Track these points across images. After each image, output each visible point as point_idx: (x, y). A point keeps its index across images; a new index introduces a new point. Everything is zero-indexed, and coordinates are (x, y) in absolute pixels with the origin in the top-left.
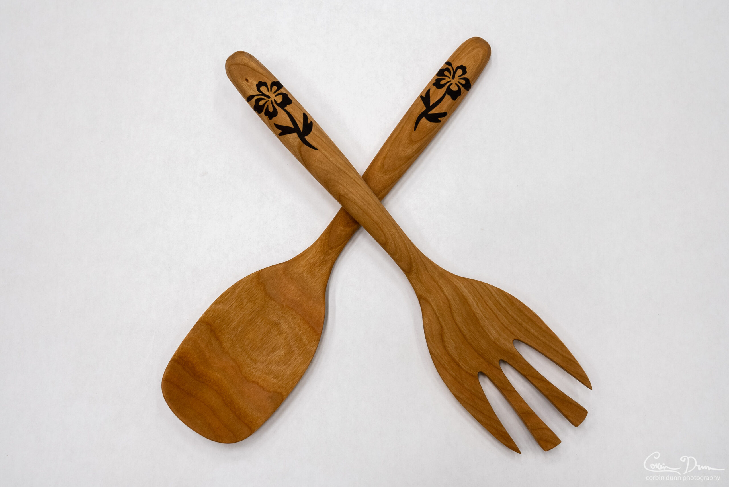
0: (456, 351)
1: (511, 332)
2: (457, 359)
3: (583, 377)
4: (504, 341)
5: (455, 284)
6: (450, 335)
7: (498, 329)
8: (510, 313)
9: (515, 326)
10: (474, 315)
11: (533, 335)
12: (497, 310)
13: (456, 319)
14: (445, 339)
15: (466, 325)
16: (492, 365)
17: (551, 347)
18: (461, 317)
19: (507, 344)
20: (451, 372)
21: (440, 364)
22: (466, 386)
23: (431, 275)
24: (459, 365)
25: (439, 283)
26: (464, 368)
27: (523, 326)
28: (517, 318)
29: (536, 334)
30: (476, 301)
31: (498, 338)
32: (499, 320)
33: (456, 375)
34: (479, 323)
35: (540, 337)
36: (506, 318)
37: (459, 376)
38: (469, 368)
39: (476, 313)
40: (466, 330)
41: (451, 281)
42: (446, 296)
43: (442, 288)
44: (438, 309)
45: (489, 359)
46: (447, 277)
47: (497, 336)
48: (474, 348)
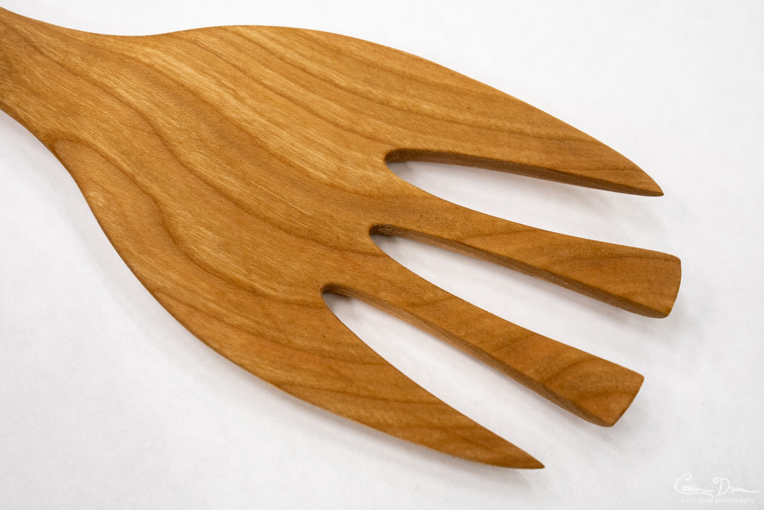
0: (229, 252)
1: (368, 138)
2: (241, 277)
3: (623, 170)
4: (359, 172)
5: (144, 60)
6: (189, 215)
7: (329, 143)
8: (343, 84)
9: (372, 113)
10: (240, 129)
11: (433, 117)
12: (301, 91)
13: (191, 161)
14: (181, 231)
15: (229, 168)
16: (353, 252)
17: (499, 129)
18: (202, 151)
19: (371, 174)
20: (238, 320)
21: (192, 310)
22: (299, 342)
23: (58, 63)
24: (254, 292)
25: (95, 77)
26: (274, 293)
27: (395, 104)
28: (368, 88)
29: (440, 111)
30: (229, 88)
31: (339, 168)
32: (321, 117)
33: (258, 323)
34: (264, 148)
35: (454, 114)
36: (335, 101)
37: (267, 322)
38: (287, 288)
39: (243, 123)
40: (233, 181)
41: (130, 58)
42: (129, 105)
43: (107, 86)
44: (123, 153)
45: (338, 237)
46: (111, 52)
47: (332, 164)
48: (280, 227)
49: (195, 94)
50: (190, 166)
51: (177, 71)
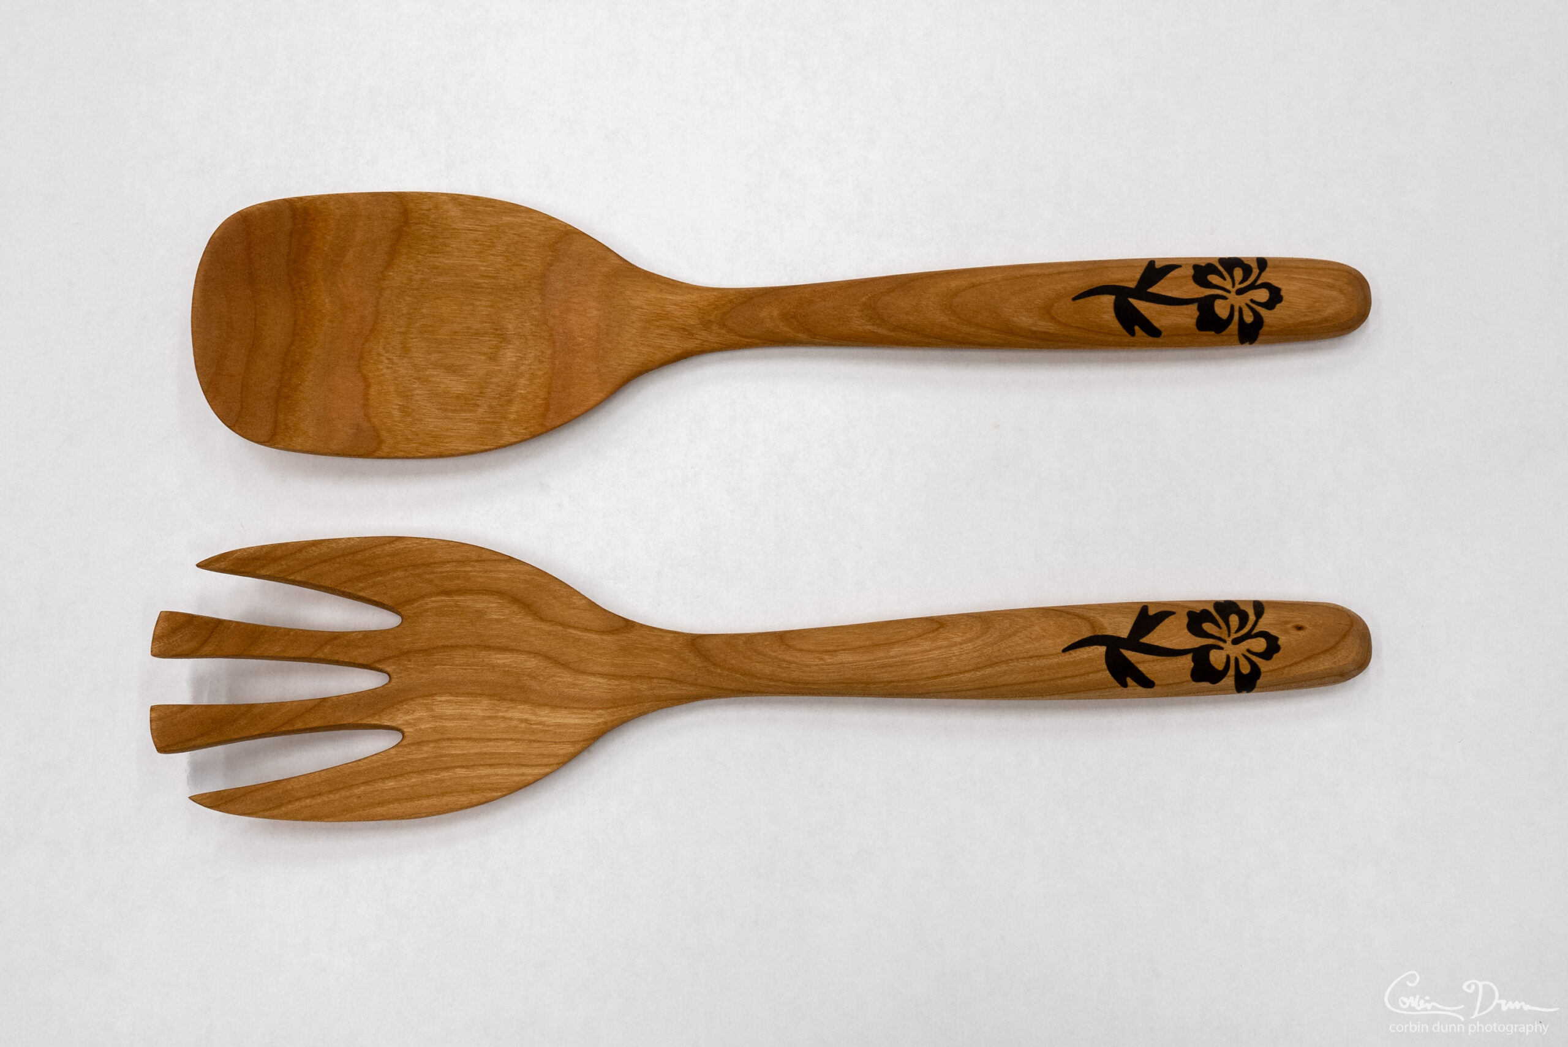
0: (476, 611)
1: (423, 742)
2: (462, 598)
3: (226, 801)
4: (417, 715)
5: (600, 711)
6: (515, 621)
7: (447, 724)
8: (458, 770)
9: (428, 760)
10: (512, 700)
11: (383, 779)
12: (485, 750)
13: (533, 660)
14: (515, 608)
15: (507, 669)
16: (395, 656)
17: (330, 792)
18: (530, 670)
19: (407, 718)
20: (447, 568)
21: (480, 559)
22: (400, 574)
23: (653, 678)
24: (447, 593)
25: (625, 682)
26: (433, 599)
27: (414, 775)
28: (439, 777)
29: (380, 785)
30: (535, 724)
31: (433, 710)
32: (462, 739)
33: (433, 573)
34: (490, 696)
35: (369, 788)
36: (458, 755)
37: (428, 576)
38: (427, 608)
39: (513, 705)
40: (499, 661)
42: (593, 674)
43: (613, 679)
44: (580, 639)
45: (410, 661)
46: (625, 705)
47: (438, 710)
48: (454, 647)
49: (555, 707)
50: (532, 655)
51: (574, 716)
